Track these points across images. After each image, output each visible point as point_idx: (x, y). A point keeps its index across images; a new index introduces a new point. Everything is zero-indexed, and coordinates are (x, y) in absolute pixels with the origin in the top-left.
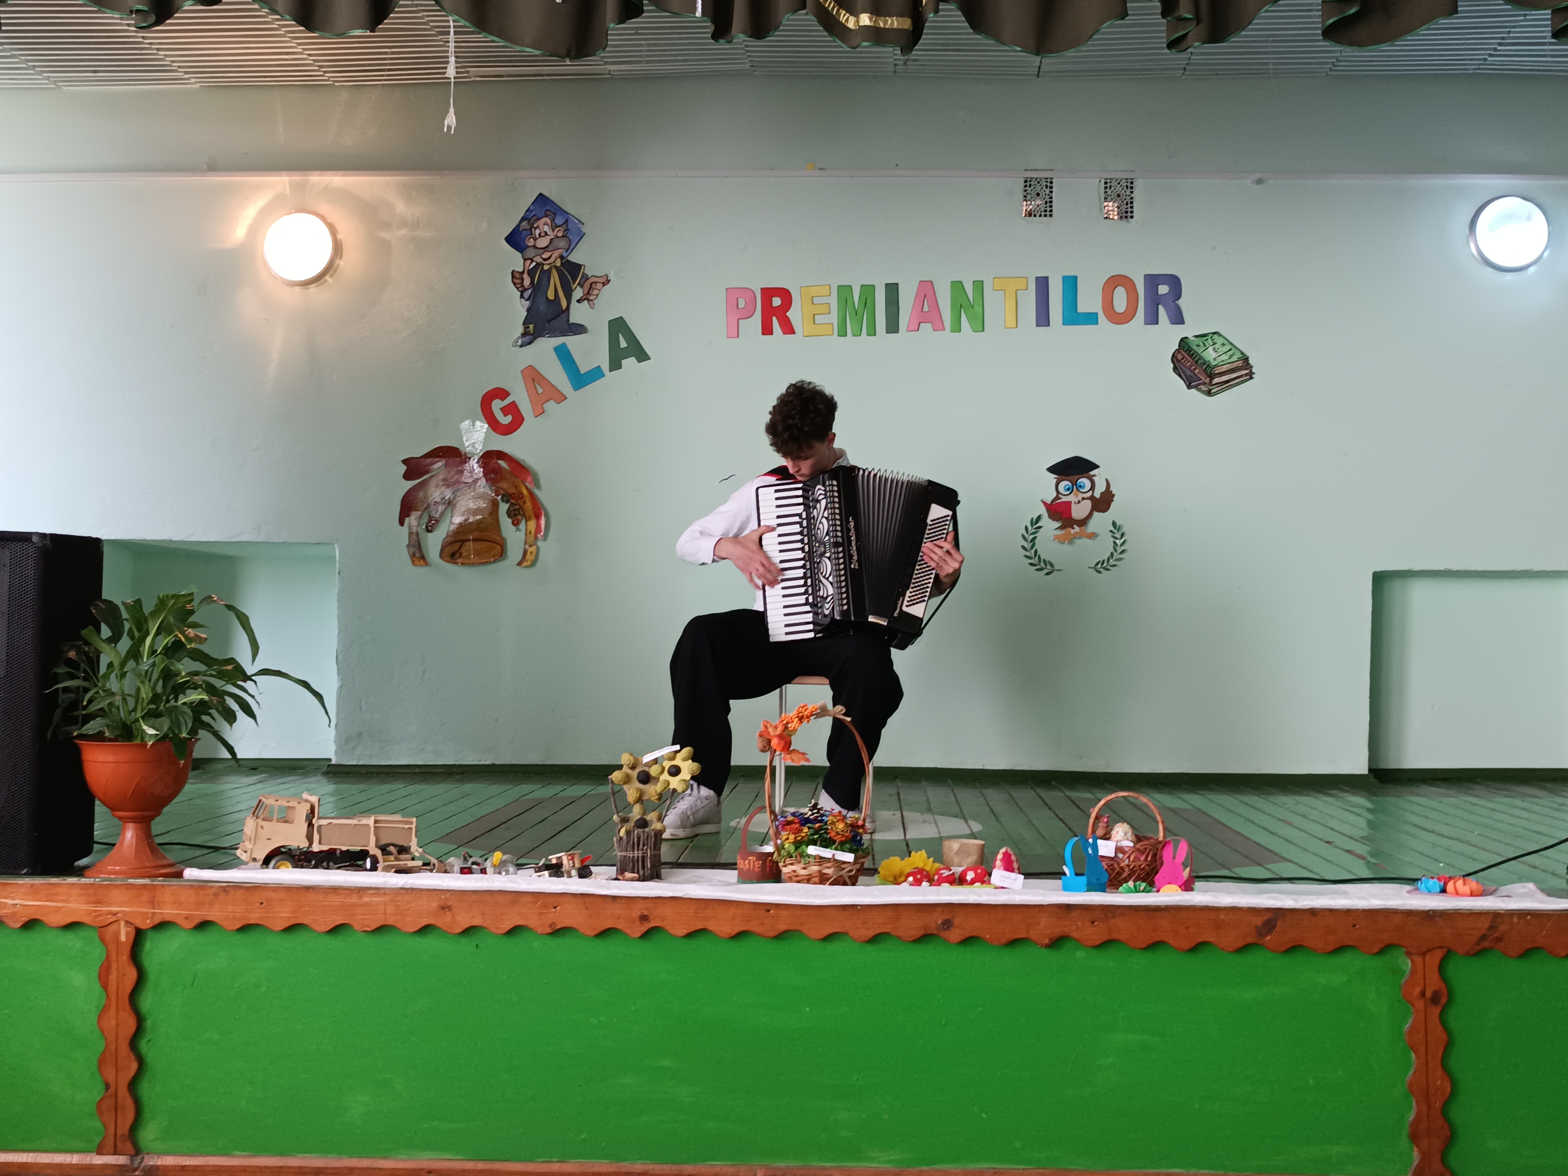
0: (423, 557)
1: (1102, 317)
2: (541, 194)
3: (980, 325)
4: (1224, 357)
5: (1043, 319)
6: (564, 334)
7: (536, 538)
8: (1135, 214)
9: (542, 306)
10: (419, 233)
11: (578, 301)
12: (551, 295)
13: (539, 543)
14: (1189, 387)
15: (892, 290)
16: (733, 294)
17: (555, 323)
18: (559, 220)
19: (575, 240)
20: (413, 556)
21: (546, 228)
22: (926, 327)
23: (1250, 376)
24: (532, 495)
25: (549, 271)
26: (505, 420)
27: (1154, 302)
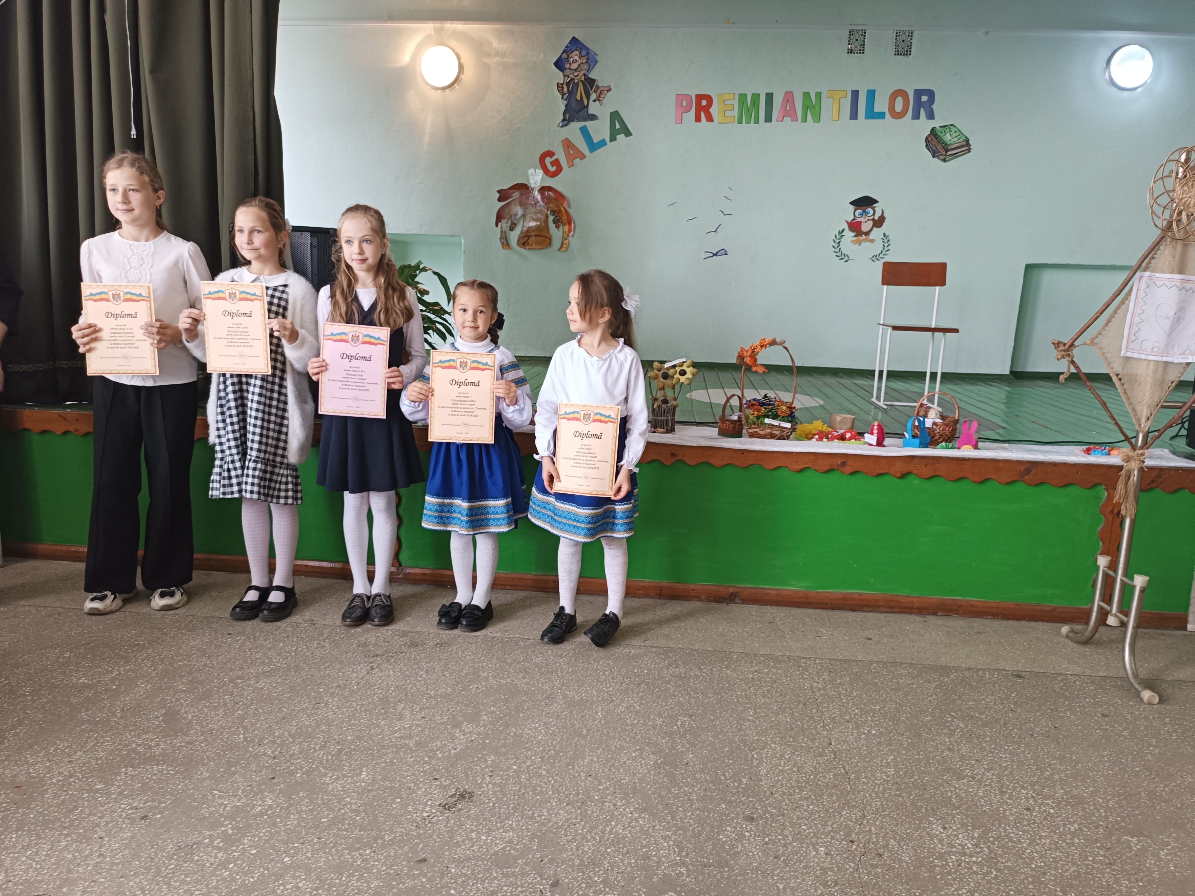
0: (508, 244)
1: (887, 115)
2: (574, 38)
3: (817, 119)
4: (955, 139)
5: (854, 115)
6: (585, 120)
7: (568, 235)
8: (912, 53)
9: (573, 104)
10: (506, 60)
11: (594, 101)
12: (578, 98)
13: (570, 238)
14: (934, 157)
15: (770, 96)
16: (680, 98)
17: (581, 113)
18: (584, 53)
19: (592, 65)
20: (503, 244)
21: (576, 58)
22: (787, 119)
23: (969, 151)
24: (566, 212)
25: (578, 83)
26: (552, 169)
27: (918, 105)
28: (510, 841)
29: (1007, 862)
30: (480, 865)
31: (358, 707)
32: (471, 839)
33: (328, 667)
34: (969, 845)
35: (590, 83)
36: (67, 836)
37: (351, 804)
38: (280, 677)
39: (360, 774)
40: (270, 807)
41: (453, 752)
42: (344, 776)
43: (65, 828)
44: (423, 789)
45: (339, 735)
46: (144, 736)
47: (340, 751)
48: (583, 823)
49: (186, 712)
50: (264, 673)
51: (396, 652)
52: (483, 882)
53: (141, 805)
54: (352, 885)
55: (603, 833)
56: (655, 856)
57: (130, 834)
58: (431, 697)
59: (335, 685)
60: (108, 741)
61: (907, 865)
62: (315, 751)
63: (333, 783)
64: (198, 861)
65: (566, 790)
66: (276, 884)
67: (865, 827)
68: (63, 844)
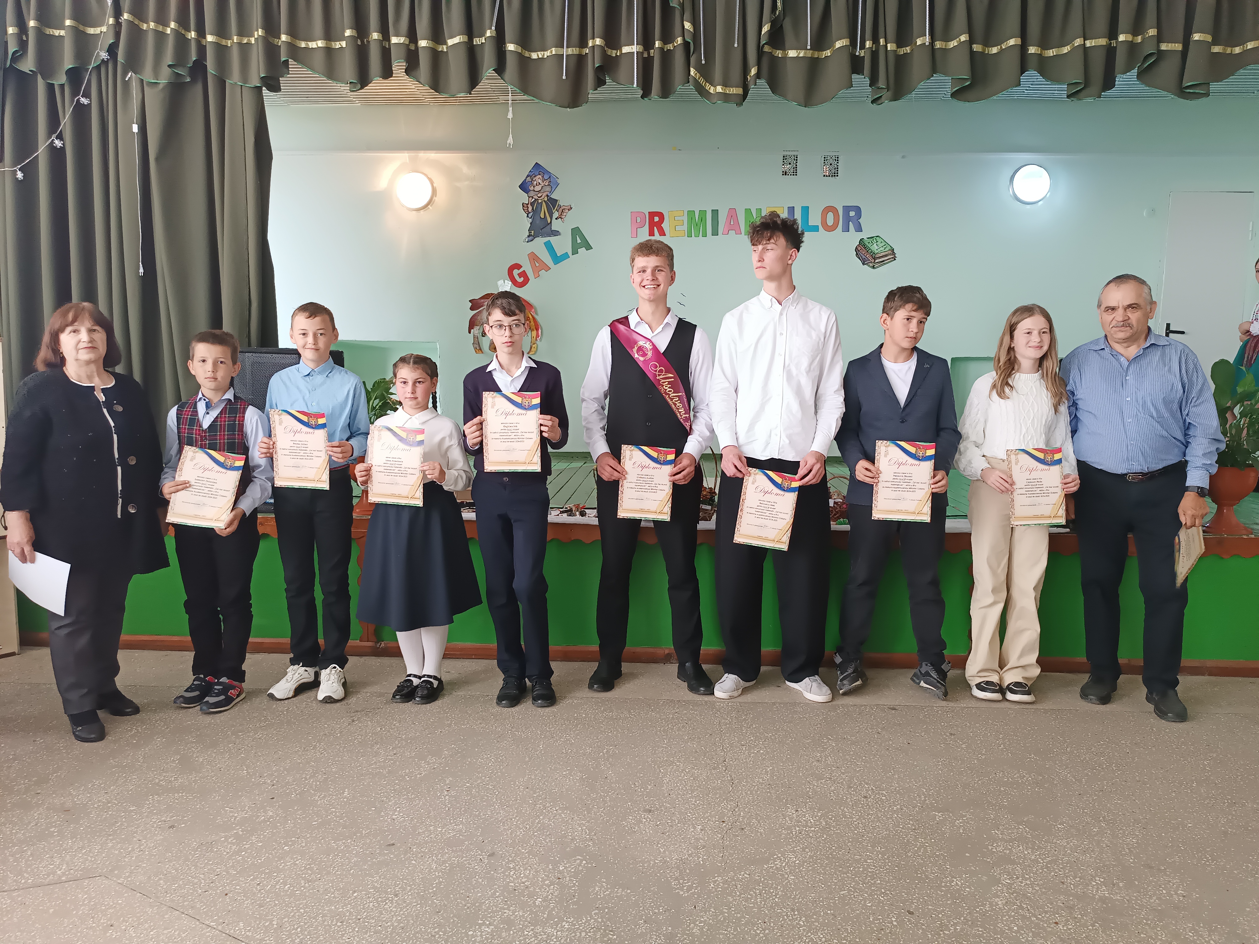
0: (480, 349)
2: (537, 164)
4: (882, 249)
6: (549, 236)
7: (536, 340)
8: (839, 175)
9: (538, 221)
10: (475, 184)
12: (543, 217)
13: (538, 342)
14: (863, 264)
15: (715, 213)
16: (634, 215)
17: (545, 230)
18: (546, 177)
19: (554, 187)
20: (476, 348)
21: (540, 181)
22: (732, 233)
23: (895, 259)
24: (534, 318)
25: (541, 203)
26: (520, 280)
27: (847, 220)
28: (460, 831)
29: (837, 830)
30: (436, 846)
31: (341, 749)
32: (430, 830)
33: (316, 721)
34: (812, 821)
35: (552, 203)
36: (111, 840)
37: (336, 812)
38: (275, 730)
39: (343, 793)
40: (271, 817)
41: (418, 776)
42: (330, 795)
43: (110, 835)
44: (393, 801)
45: (325, 768)
46: (164, 774)
47: (326, 779)
48: (517, 818)
49: (197, 757)
50: (261, 727)
51: (374, 709)
52: (437, 856)
53: (168, 819)
54: (337, 861)
55: (533, 823)
56: (570, 836)
57: (162, 837)
58: (402, 739)
59: (322, 733)
60: (135, 779)
61: (761, 834)
62: (306, 779)
63: (320, 800)
64: (217, 851)
65: (507, 798)
66: (279, 862)
67: (736, 812)
68: (110, 845)
